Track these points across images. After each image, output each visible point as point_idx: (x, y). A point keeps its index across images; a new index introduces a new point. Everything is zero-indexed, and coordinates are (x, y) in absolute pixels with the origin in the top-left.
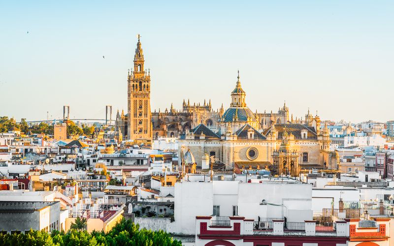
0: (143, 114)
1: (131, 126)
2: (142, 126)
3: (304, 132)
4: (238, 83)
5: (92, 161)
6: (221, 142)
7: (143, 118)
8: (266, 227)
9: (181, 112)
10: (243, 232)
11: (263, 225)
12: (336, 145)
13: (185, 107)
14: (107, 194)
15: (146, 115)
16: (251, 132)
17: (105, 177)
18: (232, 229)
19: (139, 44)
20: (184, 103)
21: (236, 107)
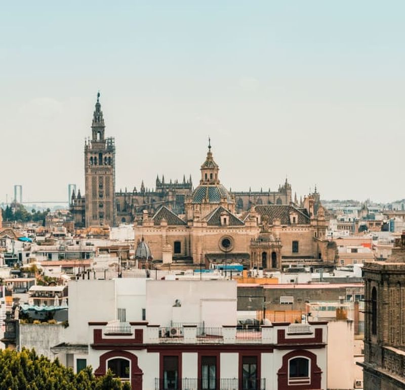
0: (104, 194)
1: (89, 209)
2: (104, 210)
3: (294, 216)
4: (210, 154)
5: (25, 255)
6: (188, 230)
7: (104, 199)
8: (178, 334)
9: (154, 191)
10: (146, 340)
11: (174, 331)
12: (346, 231)
13: (159, 184)
14: (32, 296)
15: (108, 195)
16: (225, 217)
17: (34, 275)
18: (133, 337)
19: (98, 106)
20: (158, 180)
21: (206, 184)
